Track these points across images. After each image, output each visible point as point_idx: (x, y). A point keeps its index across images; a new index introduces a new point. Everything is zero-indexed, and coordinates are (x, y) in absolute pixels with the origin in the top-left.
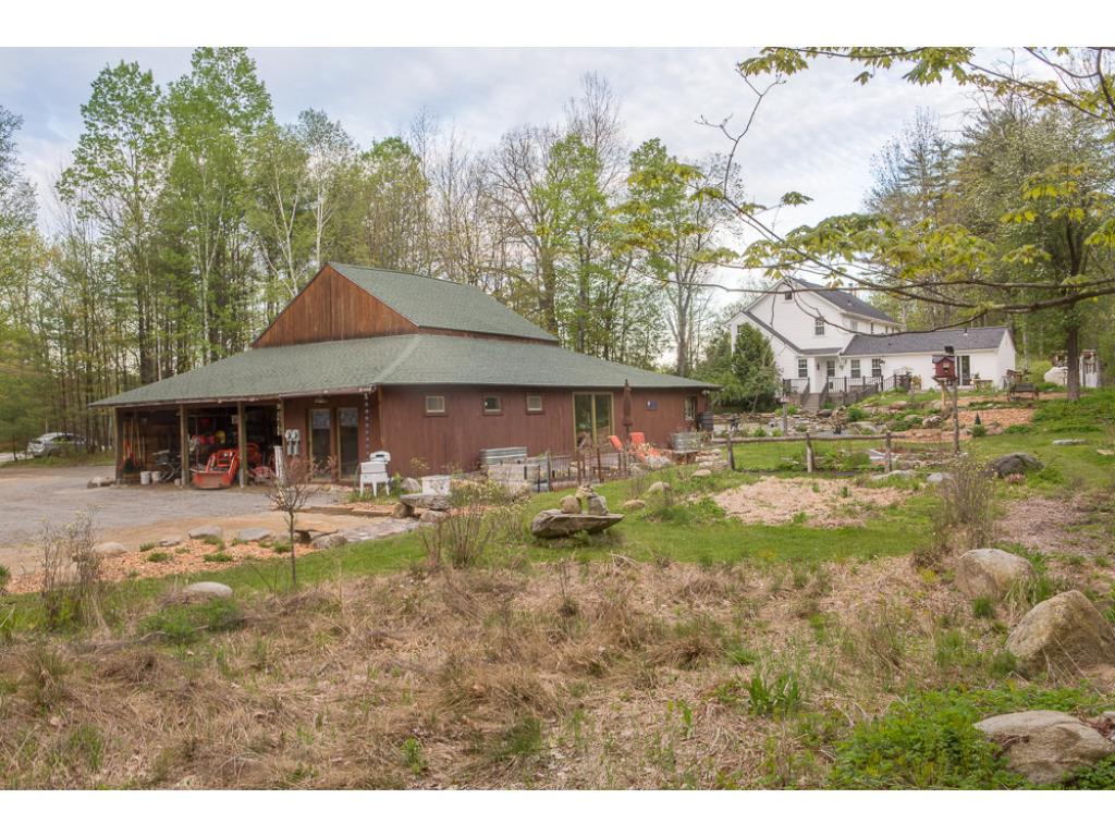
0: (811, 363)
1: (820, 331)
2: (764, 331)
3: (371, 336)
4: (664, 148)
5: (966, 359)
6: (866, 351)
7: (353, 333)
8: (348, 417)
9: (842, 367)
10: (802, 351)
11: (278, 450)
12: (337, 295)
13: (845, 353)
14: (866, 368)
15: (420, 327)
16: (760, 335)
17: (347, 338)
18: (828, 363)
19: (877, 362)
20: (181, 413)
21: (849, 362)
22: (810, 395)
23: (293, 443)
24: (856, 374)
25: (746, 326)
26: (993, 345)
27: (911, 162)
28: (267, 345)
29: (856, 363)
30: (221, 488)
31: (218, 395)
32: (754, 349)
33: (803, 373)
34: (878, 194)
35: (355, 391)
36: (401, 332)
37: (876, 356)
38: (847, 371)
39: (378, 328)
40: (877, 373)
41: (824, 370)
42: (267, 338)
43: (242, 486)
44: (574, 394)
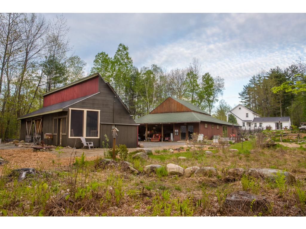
0: (246, 123)
1: (247, 116)
2: (235, 116)
3: (180, 112)
4: (210, 75)
5: (281, 123)
6: (258, 121)
7: (173, 111)
9: (252, 125)
10: (243, 121)
11: (172, 134)
12: (172, 103)
13: (253, 121)
14: (258, 125)
15: (193, 111)
16: (234, 117)
18: (249, 123)
19: (261, 124)
20: (146, 126)
21: (254, 124)
22: (246, 130)
23: (177, 133)
24: (256, 126)
25: (231, 115)
26: (287, 121)
27: (252, 80)
29: (255, 124)
30: (158, 142)
31: (160, 122)
32: (233, 120)
33: (244, 125)
34: (245, 87)
35: (196, 122)
36: (188, 111)
37: (260, 122)
38: (254, 125)
39: (182, 110)
40: (260, 126)
41: (248, 125)
42: (153, 112)
43: (162, 141)
44: (223, 126)
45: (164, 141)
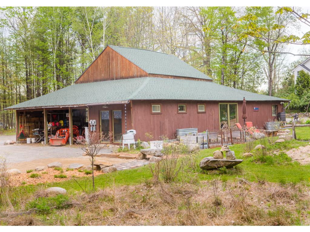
7: (119, 77)
8: (117, 114)
11: (86, 128)
12: (113, 59)
15: (150, 74)
17: (117, 79)
20: (44, 113)
23: (93, 126)
25: (302, 72)
28: (81, 82)
30: (61, 145)
35: (121, 103)
36: (141, 76)
39: (130, 74)
42: (81, 79)
43: (71, 144)
44: (220, 104)
45: (74, 142)
